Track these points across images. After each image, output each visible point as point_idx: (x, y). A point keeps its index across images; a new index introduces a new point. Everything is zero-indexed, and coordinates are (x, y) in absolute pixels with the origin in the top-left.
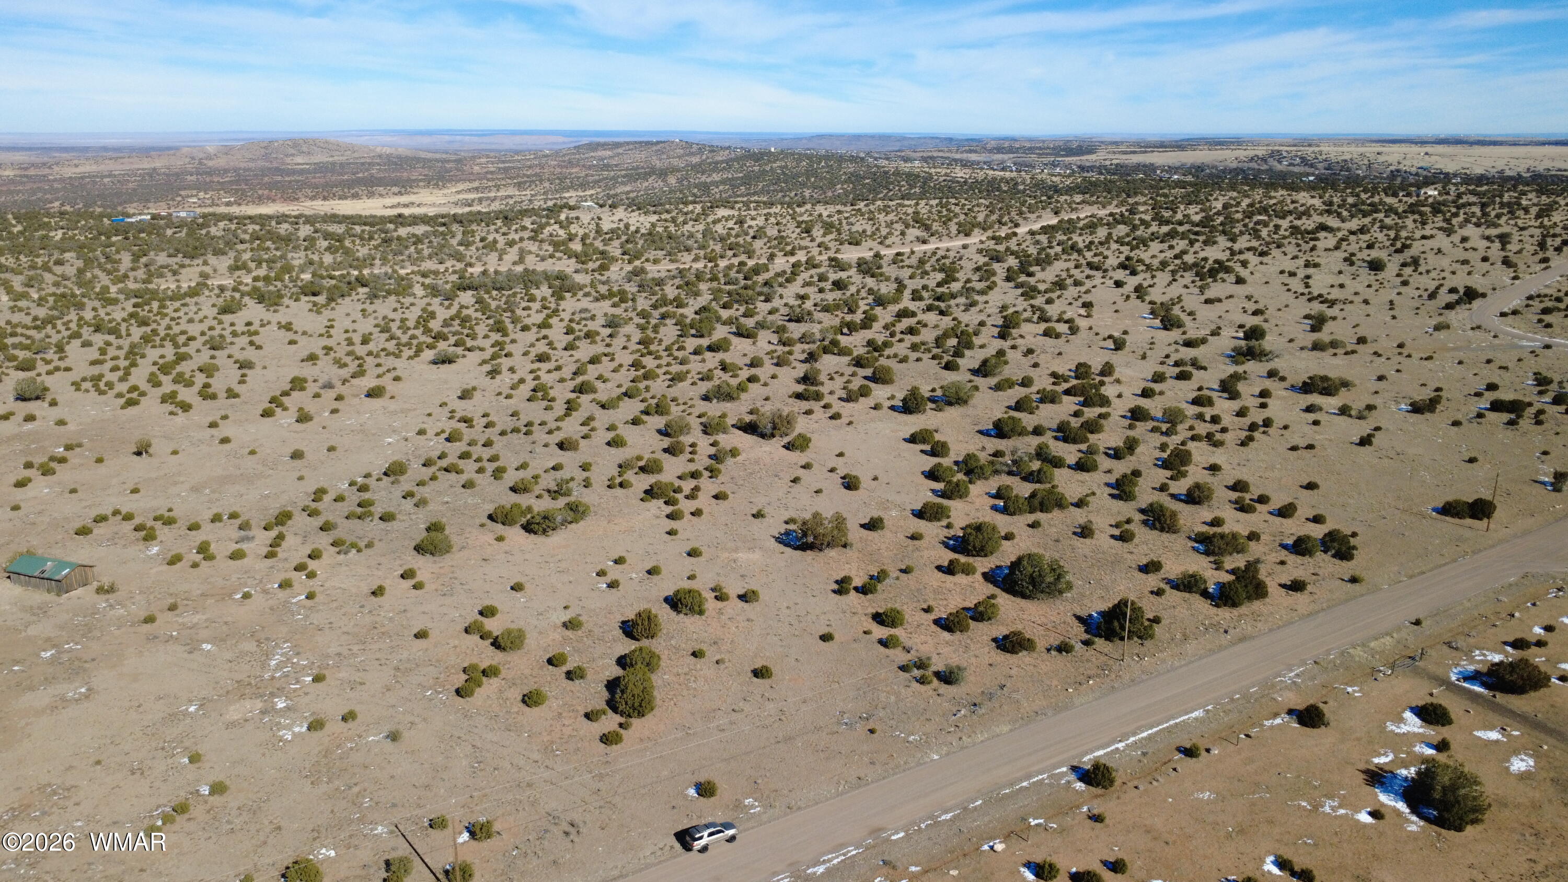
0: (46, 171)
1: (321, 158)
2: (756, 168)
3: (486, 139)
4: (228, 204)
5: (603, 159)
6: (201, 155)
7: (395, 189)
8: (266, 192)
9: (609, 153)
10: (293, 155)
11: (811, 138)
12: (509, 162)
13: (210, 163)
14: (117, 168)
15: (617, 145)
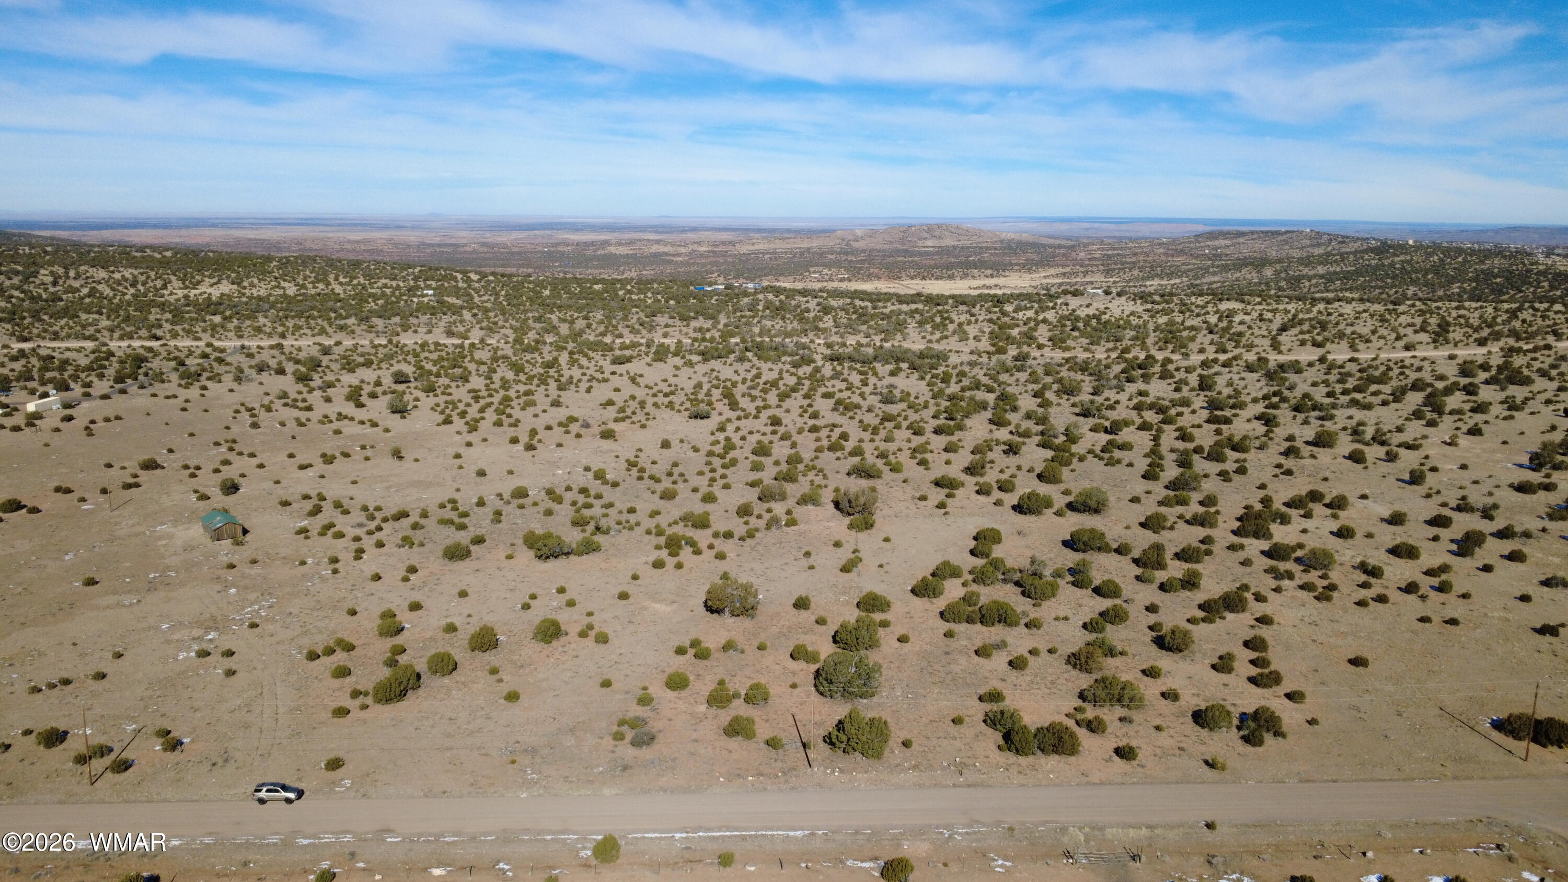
0: (731, 248)
1: (948, 242)
2: (1373, 262)
3: (1123, 227)
4: (841, 280)
5: (1216, 249)
6: (851, 237)
7: (989, 272)
8: (876, 271)
9: (1228, 242)
10: (925, 239)
11: (1498, 231)
12: (1121, 249)
13: (855, 245)
14: (780, 246)
15: (1240, 234)
